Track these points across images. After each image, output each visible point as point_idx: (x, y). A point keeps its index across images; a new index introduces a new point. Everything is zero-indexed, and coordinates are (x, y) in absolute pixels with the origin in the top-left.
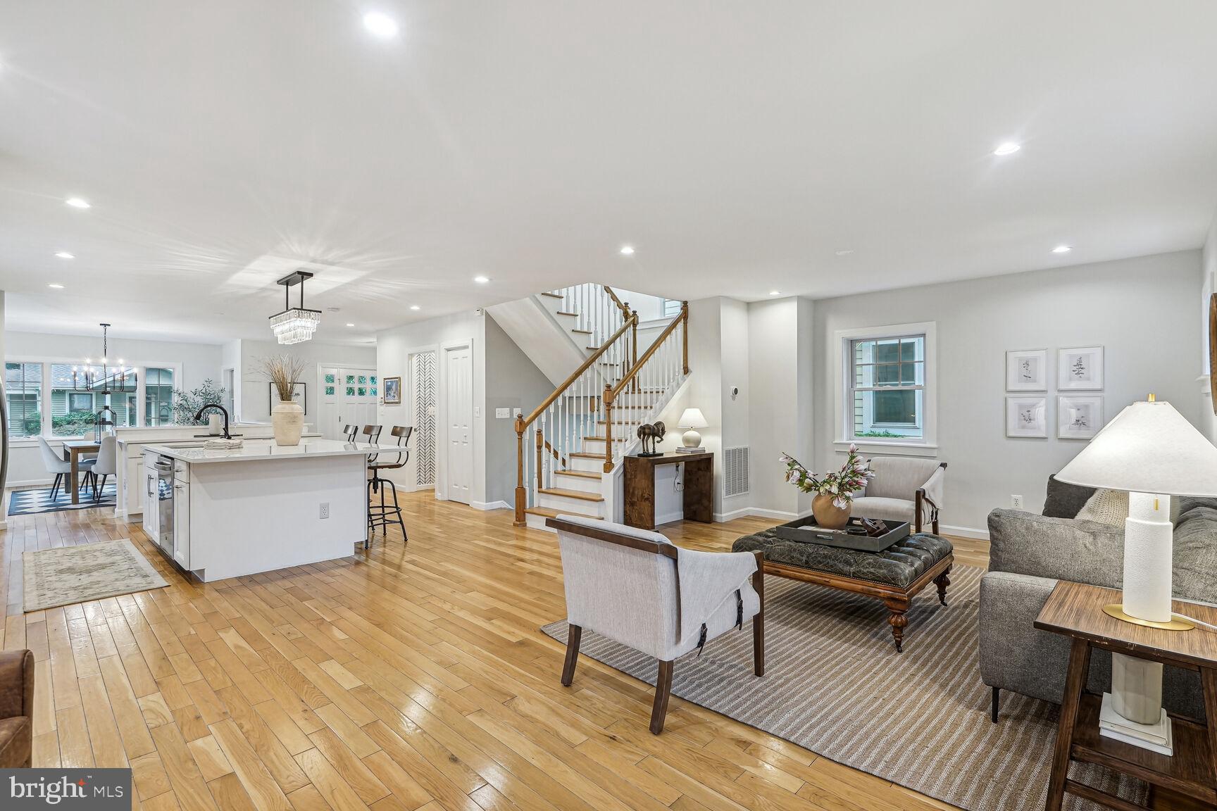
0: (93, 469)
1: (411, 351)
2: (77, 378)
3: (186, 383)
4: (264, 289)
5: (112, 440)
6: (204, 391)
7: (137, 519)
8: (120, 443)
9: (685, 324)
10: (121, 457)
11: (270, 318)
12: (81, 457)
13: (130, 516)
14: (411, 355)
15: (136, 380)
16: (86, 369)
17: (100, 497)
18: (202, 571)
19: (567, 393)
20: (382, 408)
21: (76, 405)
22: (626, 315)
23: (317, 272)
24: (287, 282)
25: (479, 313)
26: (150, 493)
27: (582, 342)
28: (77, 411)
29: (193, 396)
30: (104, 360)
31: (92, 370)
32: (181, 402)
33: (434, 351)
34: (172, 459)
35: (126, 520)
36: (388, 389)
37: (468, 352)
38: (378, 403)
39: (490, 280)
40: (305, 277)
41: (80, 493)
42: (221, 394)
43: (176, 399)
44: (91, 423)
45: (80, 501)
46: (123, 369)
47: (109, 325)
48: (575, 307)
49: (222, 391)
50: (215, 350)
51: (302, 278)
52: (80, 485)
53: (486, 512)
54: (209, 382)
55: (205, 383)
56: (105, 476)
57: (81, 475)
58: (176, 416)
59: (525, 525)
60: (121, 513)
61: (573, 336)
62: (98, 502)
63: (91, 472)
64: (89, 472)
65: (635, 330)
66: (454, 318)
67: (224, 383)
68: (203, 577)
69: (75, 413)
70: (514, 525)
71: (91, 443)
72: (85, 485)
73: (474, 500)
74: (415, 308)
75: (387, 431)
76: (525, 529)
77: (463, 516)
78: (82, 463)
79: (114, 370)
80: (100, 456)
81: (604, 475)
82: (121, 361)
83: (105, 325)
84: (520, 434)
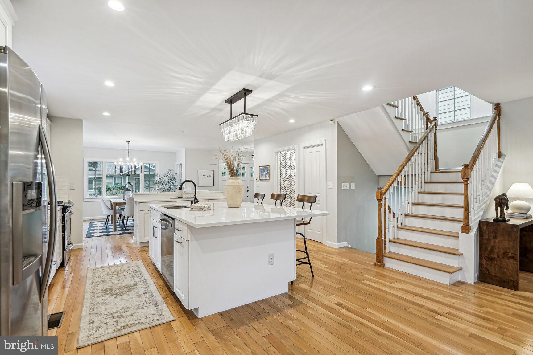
0: (123, 213)
1: (277, 150)
2: (116, 169)
3: (160, 171)
4: (214, 109)
5: (131, 199)
6: (168, 175)
7: (145, 246)
8: (136, 202)
9: (499, 120)
10: (136, 209)
11: (220, 125)
12: (117, 207)
13: (141, 243)
14: (277, 153)
15: (141, 169)
16: (120, 163)
17: (126, 227)
18: (197, 309)
19: (402, 173)
20: (258, 183)
21: (116, 182)
22: (428, 120)
23: (256, 88)
24: (231, 101)
25: (332, 122)
26: (155, 237)
27: (408, 137)
28: (117, 184)
29: (164, 177)
30: (128, 159)
31: (123, 164)
32: (159, 180)
33: (294, 149)
34: (173, 219)
35: (139, 245)
36: (262, 172)
37: (322, 148)
38: (255, 180)
39: (375, 87)
40: (247, 92)
41: (117, 224)
42: (175, 176)
43: (156, 179)
44: (121, 189)
45: (118, 229)
46: (136, 163)
47: (130, 142)
48: (402, 114)
49: (176, 174)
50: (173, 154)
51: (245, 94)
52: (117, 219)
53: (337, 249)
54: (170, 170)
55: (169, 171)
56: (128, 217)
57: (118, 216)
58: (156, 186)
59: (384, 265)
60: (136, 239)
61: (402, 132)
62: (125, 230)
63: (122, 214)
64: (121, 215)
65: (436, 130)
66: (311, 128)
67: (177, 171)
68: (198, 314)
69: (116, 185)
70: (375, 264)
71: (122, 200)
72: (119, 219)
73: (327, 240)
74: (292, 121)
75: (268, 196)
76: (384, 268)
77: (331, 254)
78: (118, 210)
79: (132, 164)
80: (126, 207)
81: (462, 236)
82: (135, 160)
83: (128, 142)
84: (380, 201)
